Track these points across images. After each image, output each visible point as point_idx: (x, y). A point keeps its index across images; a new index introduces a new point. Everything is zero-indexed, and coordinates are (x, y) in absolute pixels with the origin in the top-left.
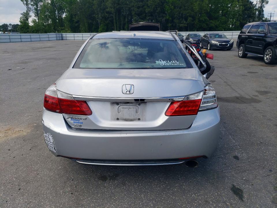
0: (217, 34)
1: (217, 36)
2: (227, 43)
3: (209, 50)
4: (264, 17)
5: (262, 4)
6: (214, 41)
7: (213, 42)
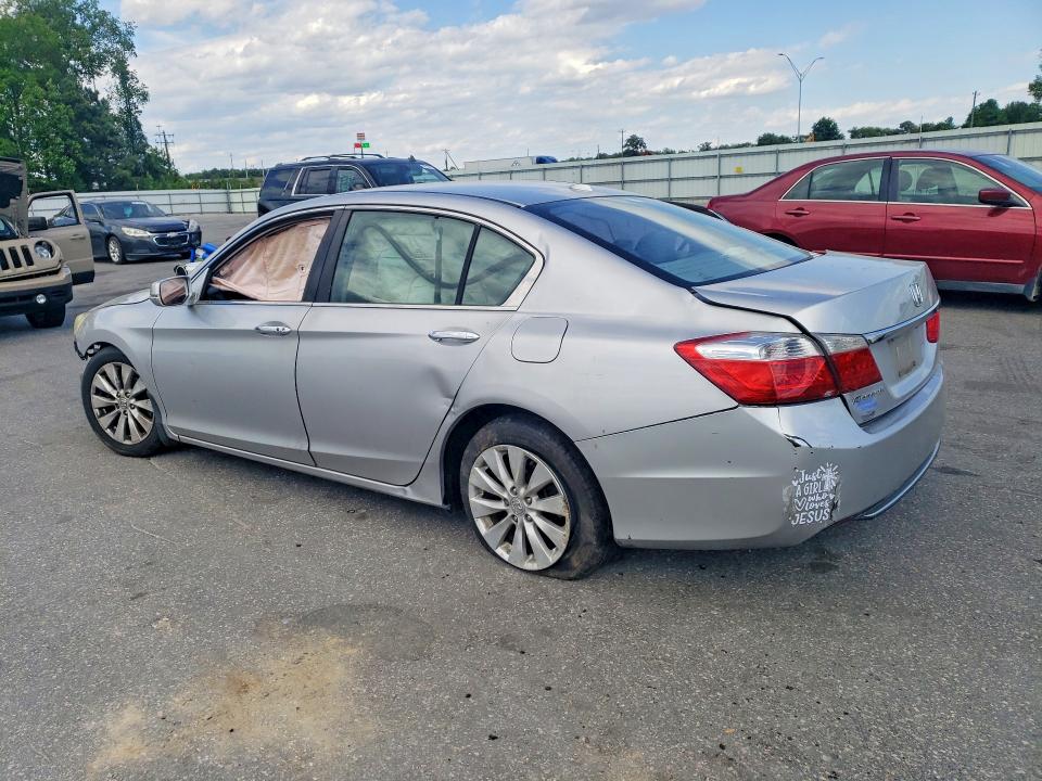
0: (127, 204)
1: (129, 211)
2: (182, 234)
3: (117, 263)
4: (147, 146)
5: (127, 102)
6: (133, 230)
7: (132, 233)
